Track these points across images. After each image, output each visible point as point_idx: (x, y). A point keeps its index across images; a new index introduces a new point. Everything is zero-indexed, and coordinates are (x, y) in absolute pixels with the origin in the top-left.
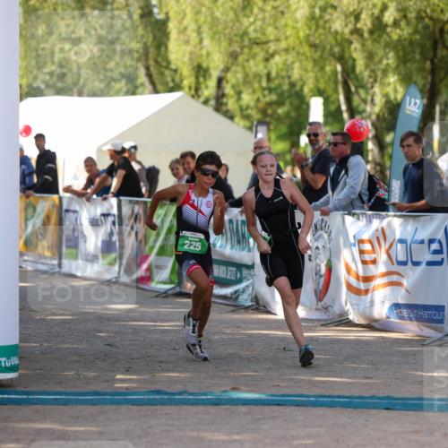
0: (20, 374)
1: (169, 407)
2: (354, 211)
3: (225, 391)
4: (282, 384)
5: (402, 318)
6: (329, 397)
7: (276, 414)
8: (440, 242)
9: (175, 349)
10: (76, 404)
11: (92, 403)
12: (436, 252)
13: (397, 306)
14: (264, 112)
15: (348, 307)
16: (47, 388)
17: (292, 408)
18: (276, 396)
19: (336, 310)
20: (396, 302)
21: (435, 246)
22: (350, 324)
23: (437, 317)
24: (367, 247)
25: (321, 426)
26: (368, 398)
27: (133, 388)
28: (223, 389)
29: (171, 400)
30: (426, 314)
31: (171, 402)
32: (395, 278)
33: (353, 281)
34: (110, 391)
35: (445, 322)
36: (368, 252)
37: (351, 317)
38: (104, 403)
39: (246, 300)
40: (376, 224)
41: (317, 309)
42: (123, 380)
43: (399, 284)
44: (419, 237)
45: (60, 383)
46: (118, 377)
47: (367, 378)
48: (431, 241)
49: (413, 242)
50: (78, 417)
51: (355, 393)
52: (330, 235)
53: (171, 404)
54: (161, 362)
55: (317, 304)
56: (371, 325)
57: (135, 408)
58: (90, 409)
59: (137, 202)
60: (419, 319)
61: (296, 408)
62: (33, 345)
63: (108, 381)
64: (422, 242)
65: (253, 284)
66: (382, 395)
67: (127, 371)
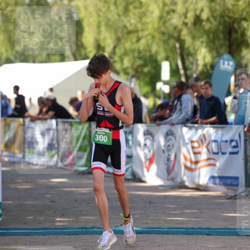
0: (3, 218)
1: (86, 236)
2: (187, 125)
3: (117, 226)
4: (149, 222)
5: (215, 184)
6: (175, 228)
7: (146, 239)
8: (236, 142)
9: (89, 203)
10: (34, 235)
11: (43, 234)
12: (234, 147)
13: (213, 177)
14: (136, 70)
15: (185, 178)
16: (18, 226)
17: (154, 235)
18: (146, 228)
19: (178, 180)
20: (212, 175)
21: (234, 144)
22: (186, 187)
23: (235, 183)
24: (196, 145)
25: (171, 245)
26: (197, 229)
27: (66, 225)
28: (116, 225)
29: (87, 232)
30: (228, 181)
31: (87, 233)
32: (212, 162)
33: (188, 164)
34: (52, 227)
35: (239, 185)
36: (197, 148)
37: (187, 184)
38: (50, 234)
39: (128, 175)
40: (200, 132)
41: (168, 180)
42: (60, 221)
43: (214, 165)
44: (225, 139)
45: (25, 223)
46: (57, 219)
47: (196, 218)
48: (232, 141)
49: (222, 141)
50: (35, 242)
51: (190, 226)
52: (175, 138)
53: (87, 234)
54: (81, 211)
55: (168, 177)
56: (198, 188)
57: (67, 236)
58: (42, 237)
59: (67, 122)
60: (225, 185)
61: (157, 235)
62: (10, 202)
63: (52, 222)
64: (226, 141)
65: (132, 166)
66: (204, 227)
67: (62, 216)
